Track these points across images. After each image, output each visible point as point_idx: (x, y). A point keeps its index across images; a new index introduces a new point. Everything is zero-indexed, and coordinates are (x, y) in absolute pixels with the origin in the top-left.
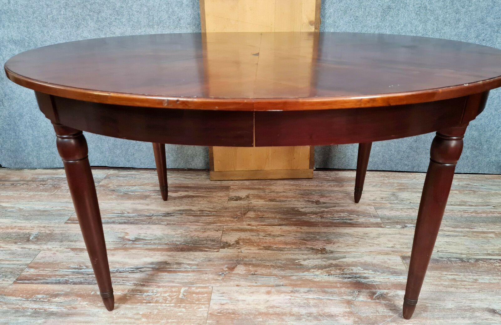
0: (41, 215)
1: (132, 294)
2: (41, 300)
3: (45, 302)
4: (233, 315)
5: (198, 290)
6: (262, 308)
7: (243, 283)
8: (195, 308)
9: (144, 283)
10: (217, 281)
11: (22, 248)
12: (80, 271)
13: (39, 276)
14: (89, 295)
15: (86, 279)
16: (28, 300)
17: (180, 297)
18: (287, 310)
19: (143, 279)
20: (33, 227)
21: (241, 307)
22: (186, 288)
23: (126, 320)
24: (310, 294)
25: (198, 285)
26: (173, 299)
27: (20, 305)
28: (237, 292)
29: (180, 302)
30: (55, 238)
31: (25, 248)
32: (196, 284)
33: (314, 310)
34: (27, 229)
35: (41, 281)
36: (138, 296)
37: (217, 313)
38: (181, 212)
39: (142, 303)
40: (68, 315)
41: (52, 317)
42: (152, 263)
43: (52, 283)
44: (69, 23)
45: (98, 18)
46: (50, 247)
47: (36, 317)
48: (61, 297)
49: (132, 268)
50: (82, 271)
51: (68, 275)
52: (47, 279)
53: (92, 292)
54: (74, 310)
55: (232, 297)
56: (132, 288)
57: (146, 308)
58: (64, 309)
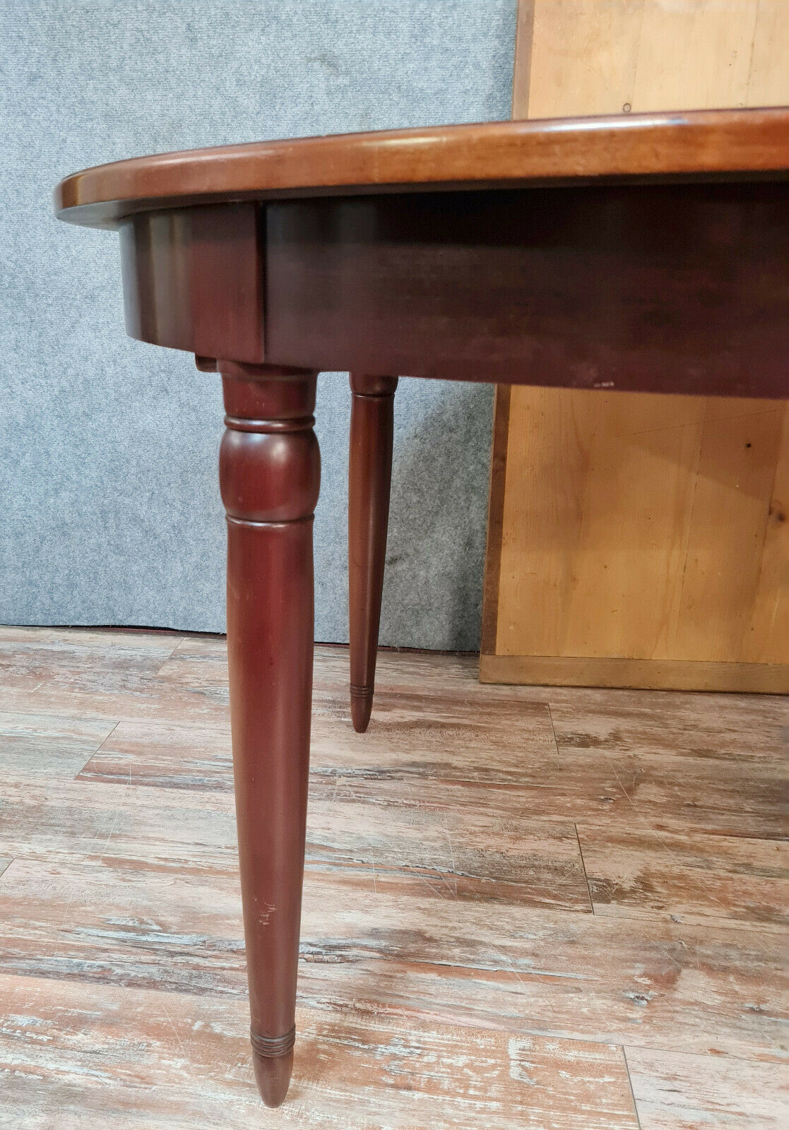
1: (336, 1045)
2: (28, 1034)
3: (41, 1043)
5: (572, 1055)
7: (730, 1042)
9: (369, 1007)
10: (629, 1025)
12: (144, 938)
13: (15, 946)
14: (186, 1034)
15: (166, 971)
17: (515, 1073)
19: (360, 990)
22: (526, 1043)
25: (566, 1034)
26: (489, 1082)
28: (726, 1079)
29: (519, 1098)
30: (52, 822)
32: (557, 1027)
35: (24, 965)
36: (358, 1053)
38: (423, 770)
39: (378, 1084)
40: (125, 1106)
41: (72, 1107)
42: (375, 933)
43: (57, 975)
46: (40, 850)
47: (15, 1101)
48: (94, 1033)
49: (311, 945)
50: (149, 939)
51: (105, 950)
52: (39, 957)
53: (194, 1021)
54: (143, 1086)
55: (713, 1100)
56: (328, 1020)
57: (402, 1110)
58: (108, 1081)
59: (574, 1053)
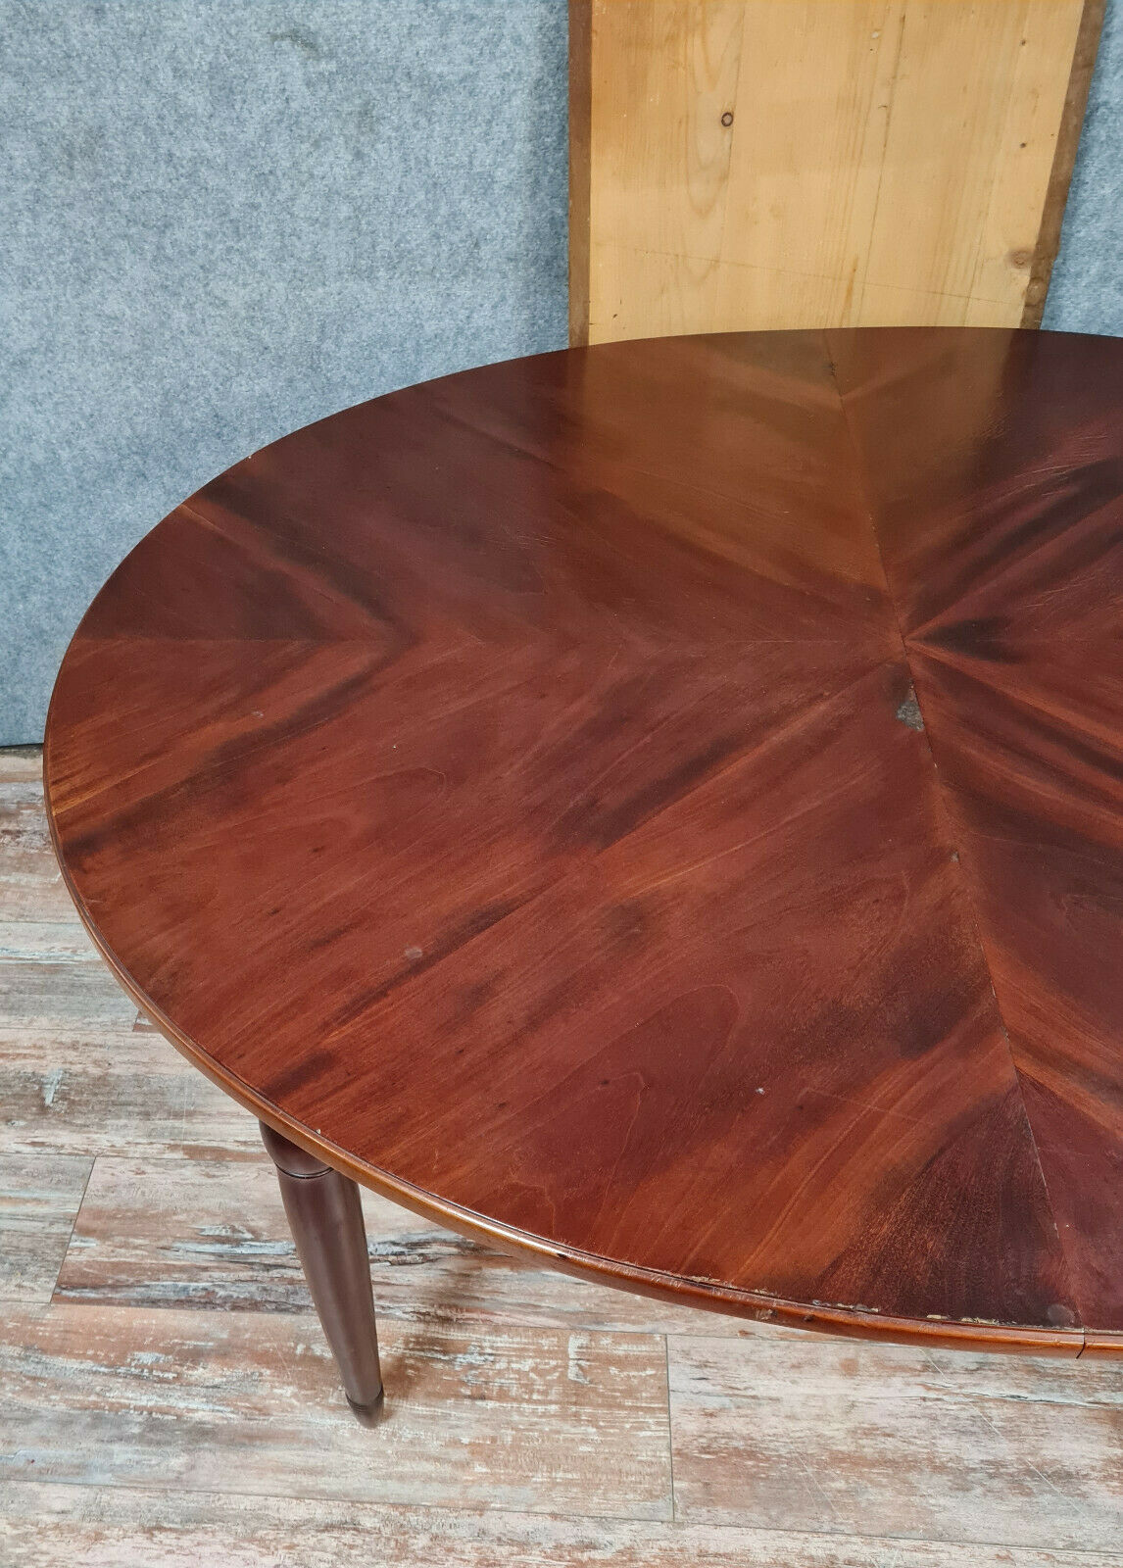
0: (45, 989)
1: (421, 1359)
2: (155, 1373)
3: (167, 1381)
4: (750, 1463)
5: (622, 1350)
6: (837, 1432)
8: (628, 1426)
9: (448, 1313)
11: (34, 1144)
12: (238, 1251)
13: (122, 1272)
14: (291, 1359)
15: (265, 1289)
16: (117, 1375)
17: (572, 1373)
18: (919, 1448)
19: (441, 1294)
20: (41, 1047)
21: (769, 1426)
22: (583, 1340)
23: (428, 1467)
24: (985, 1377)
25: (619, 1327)
26: (549, 1385)
27: (98, 1394)
28: (748, 1361)
29: (574, 1399)
30: (123, 1098)
31: (42, 1144)
32: (612, 1320)
33: (1004, 1449)
34: (25, 1056)
35: (136, 1293)
36: (440, 1366)
37: (700, 1452)
39: (458, 1396)
40: (250, 1439)
41: (206, 1445)
43: (167, 1303)
44: (50, 266)
45: (160, 248)
46: (119, 1142)
47: (158, 1443)
48: (212, 1366)
49: (394, 1244)
50: (244, 1252)
51: (205, 1269)
52: (147, 1283)
53: (296, 1344)
54: (262, 1418)
55: (734, 1385)
56: (413, 1332)
57: (478, 1421)
58: (232, 1416)
59: (625, 1347)
